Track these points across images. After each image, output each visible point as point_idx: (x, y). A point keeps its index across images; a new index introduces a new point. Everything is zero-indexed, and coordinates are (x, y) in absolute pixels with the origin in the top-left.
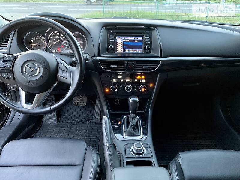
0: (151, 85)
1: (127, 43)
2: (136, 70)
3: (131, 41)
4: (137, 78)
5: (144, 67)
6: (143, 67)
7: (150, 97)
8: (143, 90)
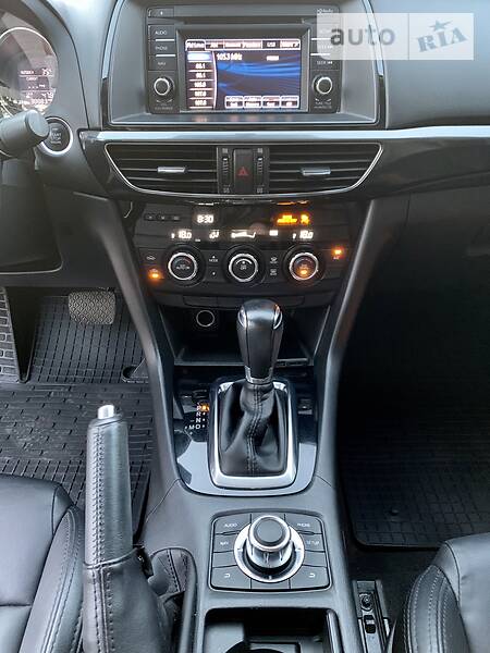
0: (338, 252)
1: (233, 69)
2: (273, 185)
3: (250, 56)
4: (279, 221)
5: (306, 173)
6: (300, 174)
7: (334, 303)
8: (304, 272)
